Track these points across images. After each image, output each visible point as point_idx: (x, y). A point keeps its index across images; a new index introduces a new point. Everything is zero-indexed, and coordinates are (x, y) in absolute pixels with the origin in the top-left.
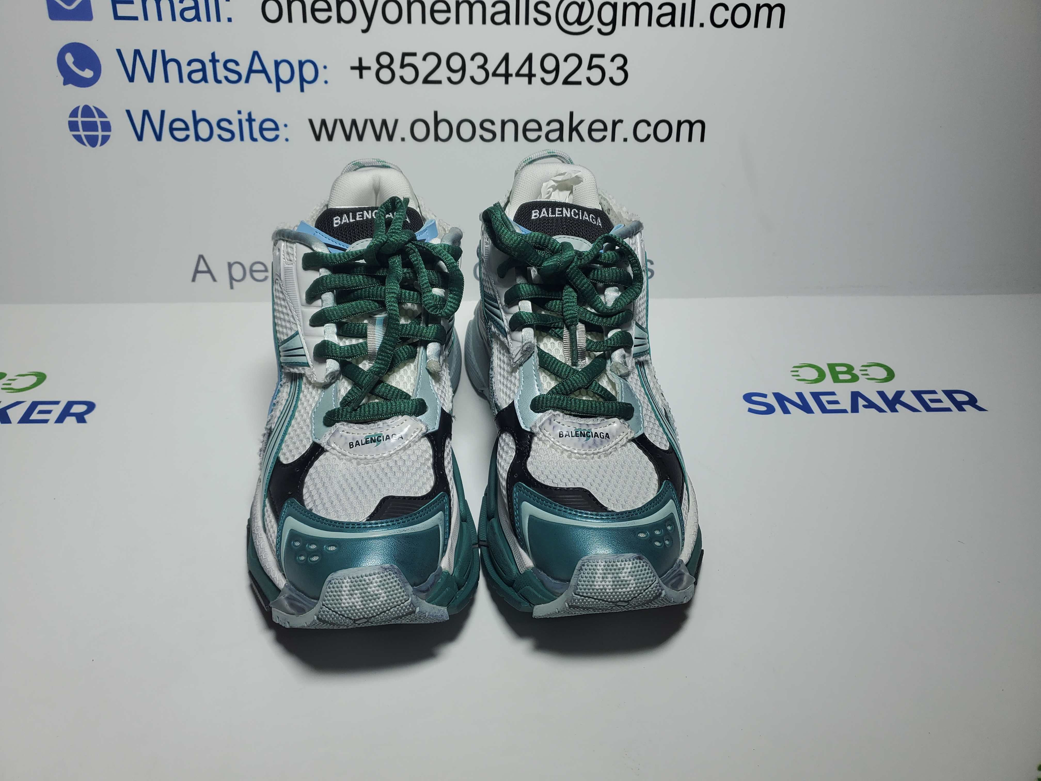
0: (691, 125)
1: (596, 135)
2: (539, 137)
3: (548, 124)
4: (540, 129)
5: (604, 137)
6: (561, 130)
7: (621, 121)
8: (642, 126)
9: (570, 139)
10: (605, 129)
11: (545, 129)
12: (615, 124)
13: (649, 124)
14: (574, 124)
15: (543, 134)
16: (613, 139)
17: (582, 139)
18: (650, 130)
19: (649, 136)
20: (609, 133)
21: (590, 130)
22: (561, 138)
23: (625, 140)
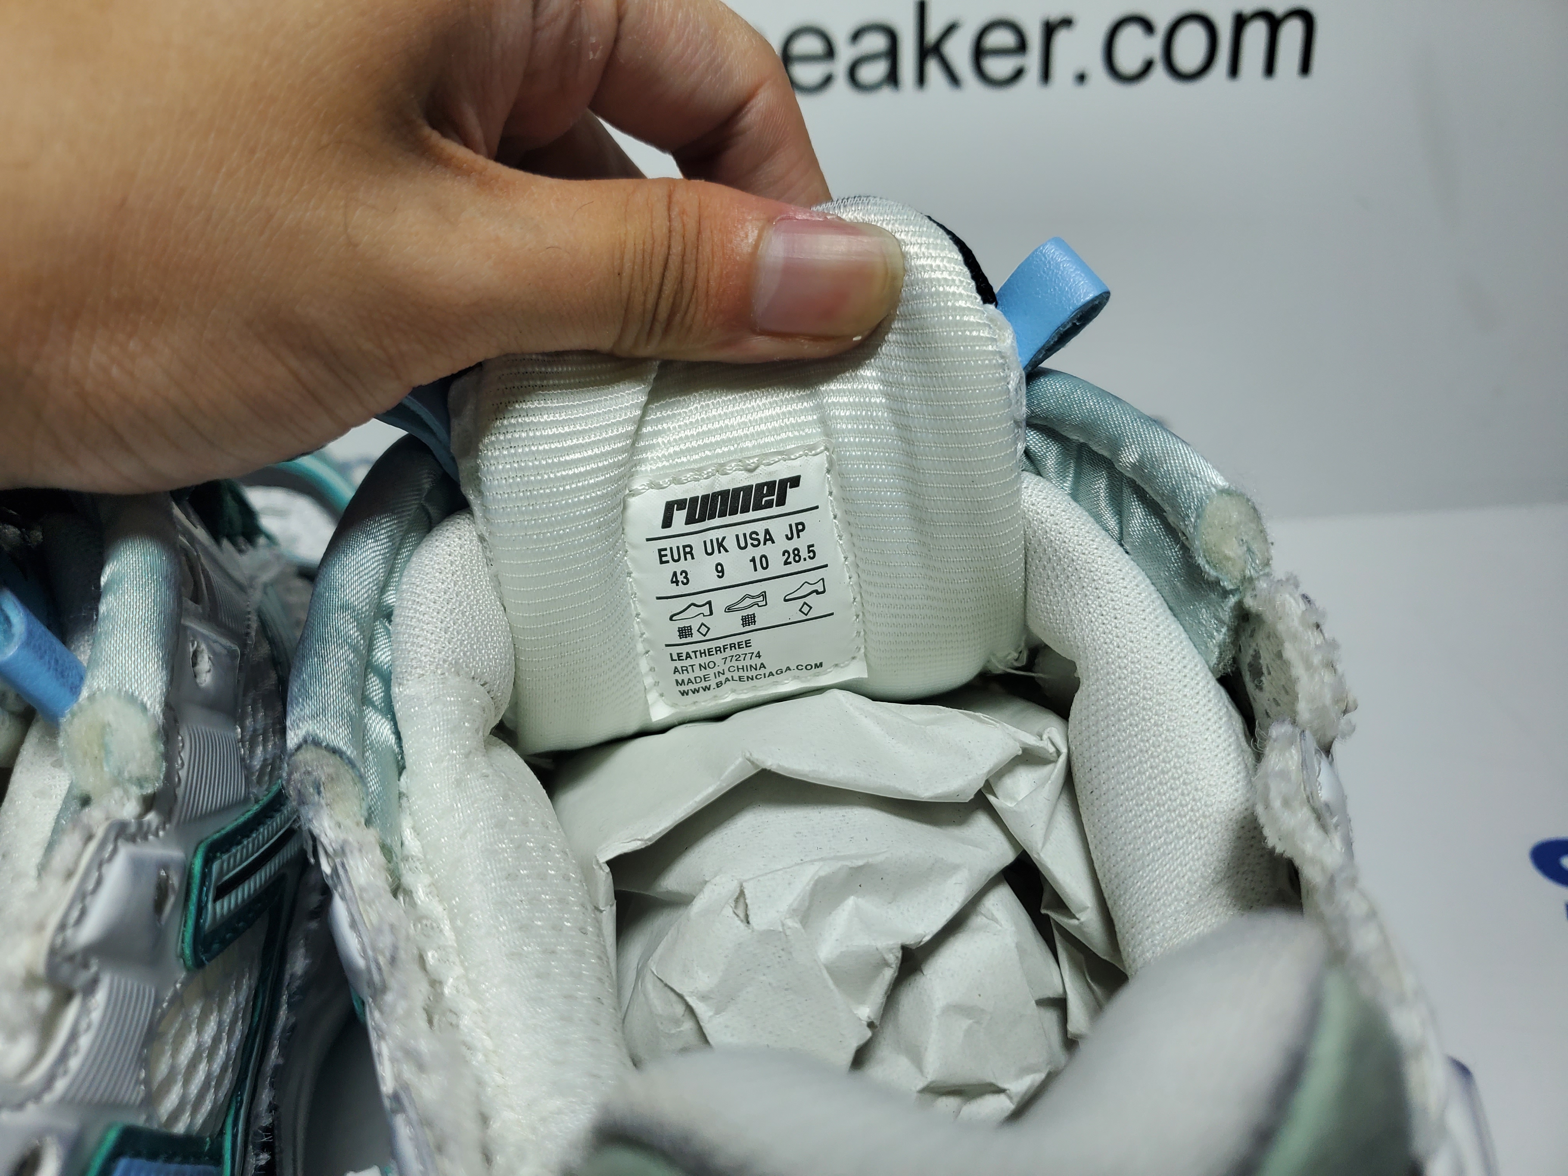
0: (1274, 23)
1: (998, 67)
2: (828, 80)
3: (856, 36)
4: (830, 53)
5: (1019, 73)
6: (892, 53)
7: (1067, 22)
8: (1131, 34)
9: (921, 79)
10: (1022, 47)
11: (846, 54)
12: (1050, 30)
13: (1148, 27)
14: (933, 32)
15: (840, 67)
16: (1046, 75)
17: (953, 79)
18: (1153, 47)
19: (1148, 65)
20: (1033, 60)
21: (979, 53)
22: (893, 78)
23: (1081, 78)
